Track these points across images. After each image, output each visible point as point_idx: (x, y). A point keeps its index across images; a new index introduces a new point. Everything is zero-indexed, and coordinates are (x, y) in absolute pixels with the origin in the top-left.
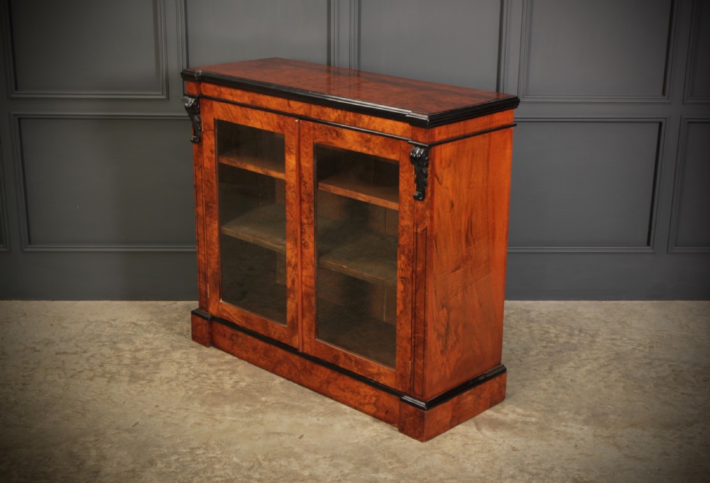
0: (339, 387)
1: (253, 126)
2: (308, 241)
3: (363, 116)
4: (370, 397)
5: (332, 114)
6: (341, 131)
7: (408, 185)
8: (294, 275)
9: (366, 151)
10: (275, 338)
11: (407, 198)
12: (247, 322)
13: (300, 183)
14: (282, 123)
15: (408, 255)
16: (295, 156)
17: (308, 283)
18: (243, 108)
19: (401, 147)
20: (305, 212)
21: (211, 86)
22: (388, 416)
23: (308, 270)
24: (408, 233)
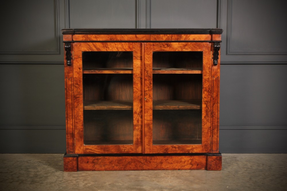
0: (169, 163)
1: (111, 51)
2: (148, 99)
3: (183, 35)
4: (188, 161)
5: (164, 37)
6: (169, 44)
7: (208, 60)
8: (139, 117)
9: (184, 50)
10: (125, 153)
11: (207, 66)
12: (104, 150)
13: (144, 72)
14: (131, 46)
15: (208, 91)
16: (140, 60)
17: (149, 119)
18: (104, 43)
19: (204, 45)
20: (147, 85)
21: (81, 35)
22: (198, 167)
23: (148, 113)
24: (208, 81)
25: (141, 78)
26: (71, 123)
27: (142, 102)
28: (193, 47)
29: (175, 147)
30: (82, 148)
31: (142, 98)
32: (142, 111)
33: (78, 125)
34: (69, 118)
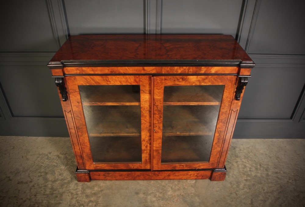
0: (176, 175)
1: (113, 84)
2: (158, 130)
3: (203, 67)
4: (194, 174)
5: (179, 70)
6: (185, 77)
7: (229, 94)
8: (147, 144)
9: (203, 84)
10: (134, 169)
11: (227, 100)
12: (114, 167)
13: (154, 106)
14: (138, 80)
15: (224, 122)
16: (148, 94)
17: (158, 146)
18: (104, 76)
19: (227, 78)
20: (156, 119)
21: (73, 68)
22: (203, 178)
23: (157, 141)
24: (225, 114)
25: (150, 112)
26: (78, 148)
27: (151, 132)
28: (214, 81)
29: (183, 166)
30: (92, 166)
31: (151, 129)
32: (150, 139)
33: (85, 150)
34: (75, 145)
